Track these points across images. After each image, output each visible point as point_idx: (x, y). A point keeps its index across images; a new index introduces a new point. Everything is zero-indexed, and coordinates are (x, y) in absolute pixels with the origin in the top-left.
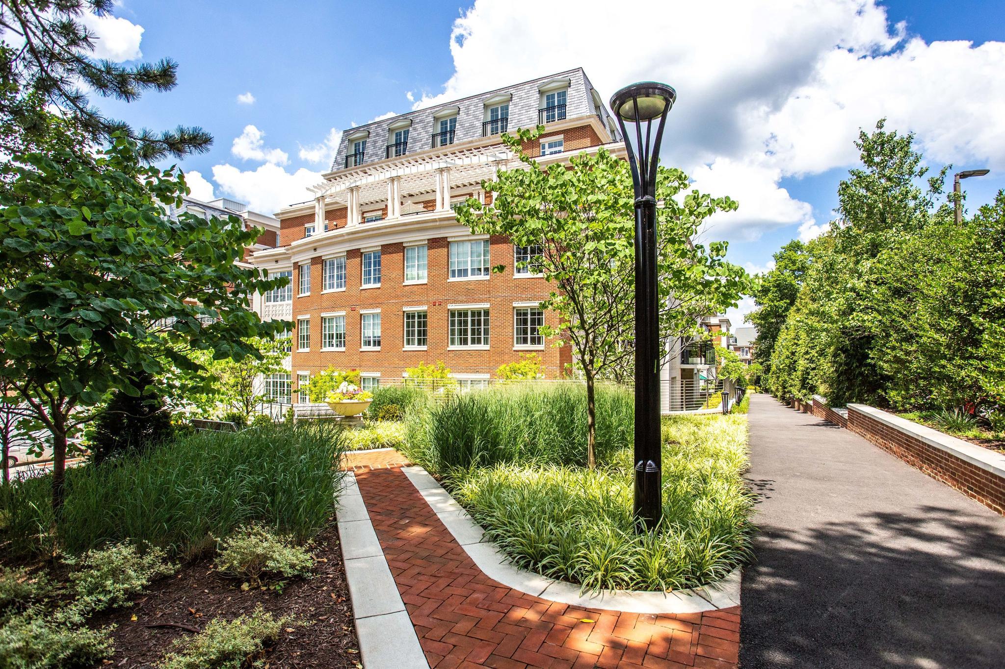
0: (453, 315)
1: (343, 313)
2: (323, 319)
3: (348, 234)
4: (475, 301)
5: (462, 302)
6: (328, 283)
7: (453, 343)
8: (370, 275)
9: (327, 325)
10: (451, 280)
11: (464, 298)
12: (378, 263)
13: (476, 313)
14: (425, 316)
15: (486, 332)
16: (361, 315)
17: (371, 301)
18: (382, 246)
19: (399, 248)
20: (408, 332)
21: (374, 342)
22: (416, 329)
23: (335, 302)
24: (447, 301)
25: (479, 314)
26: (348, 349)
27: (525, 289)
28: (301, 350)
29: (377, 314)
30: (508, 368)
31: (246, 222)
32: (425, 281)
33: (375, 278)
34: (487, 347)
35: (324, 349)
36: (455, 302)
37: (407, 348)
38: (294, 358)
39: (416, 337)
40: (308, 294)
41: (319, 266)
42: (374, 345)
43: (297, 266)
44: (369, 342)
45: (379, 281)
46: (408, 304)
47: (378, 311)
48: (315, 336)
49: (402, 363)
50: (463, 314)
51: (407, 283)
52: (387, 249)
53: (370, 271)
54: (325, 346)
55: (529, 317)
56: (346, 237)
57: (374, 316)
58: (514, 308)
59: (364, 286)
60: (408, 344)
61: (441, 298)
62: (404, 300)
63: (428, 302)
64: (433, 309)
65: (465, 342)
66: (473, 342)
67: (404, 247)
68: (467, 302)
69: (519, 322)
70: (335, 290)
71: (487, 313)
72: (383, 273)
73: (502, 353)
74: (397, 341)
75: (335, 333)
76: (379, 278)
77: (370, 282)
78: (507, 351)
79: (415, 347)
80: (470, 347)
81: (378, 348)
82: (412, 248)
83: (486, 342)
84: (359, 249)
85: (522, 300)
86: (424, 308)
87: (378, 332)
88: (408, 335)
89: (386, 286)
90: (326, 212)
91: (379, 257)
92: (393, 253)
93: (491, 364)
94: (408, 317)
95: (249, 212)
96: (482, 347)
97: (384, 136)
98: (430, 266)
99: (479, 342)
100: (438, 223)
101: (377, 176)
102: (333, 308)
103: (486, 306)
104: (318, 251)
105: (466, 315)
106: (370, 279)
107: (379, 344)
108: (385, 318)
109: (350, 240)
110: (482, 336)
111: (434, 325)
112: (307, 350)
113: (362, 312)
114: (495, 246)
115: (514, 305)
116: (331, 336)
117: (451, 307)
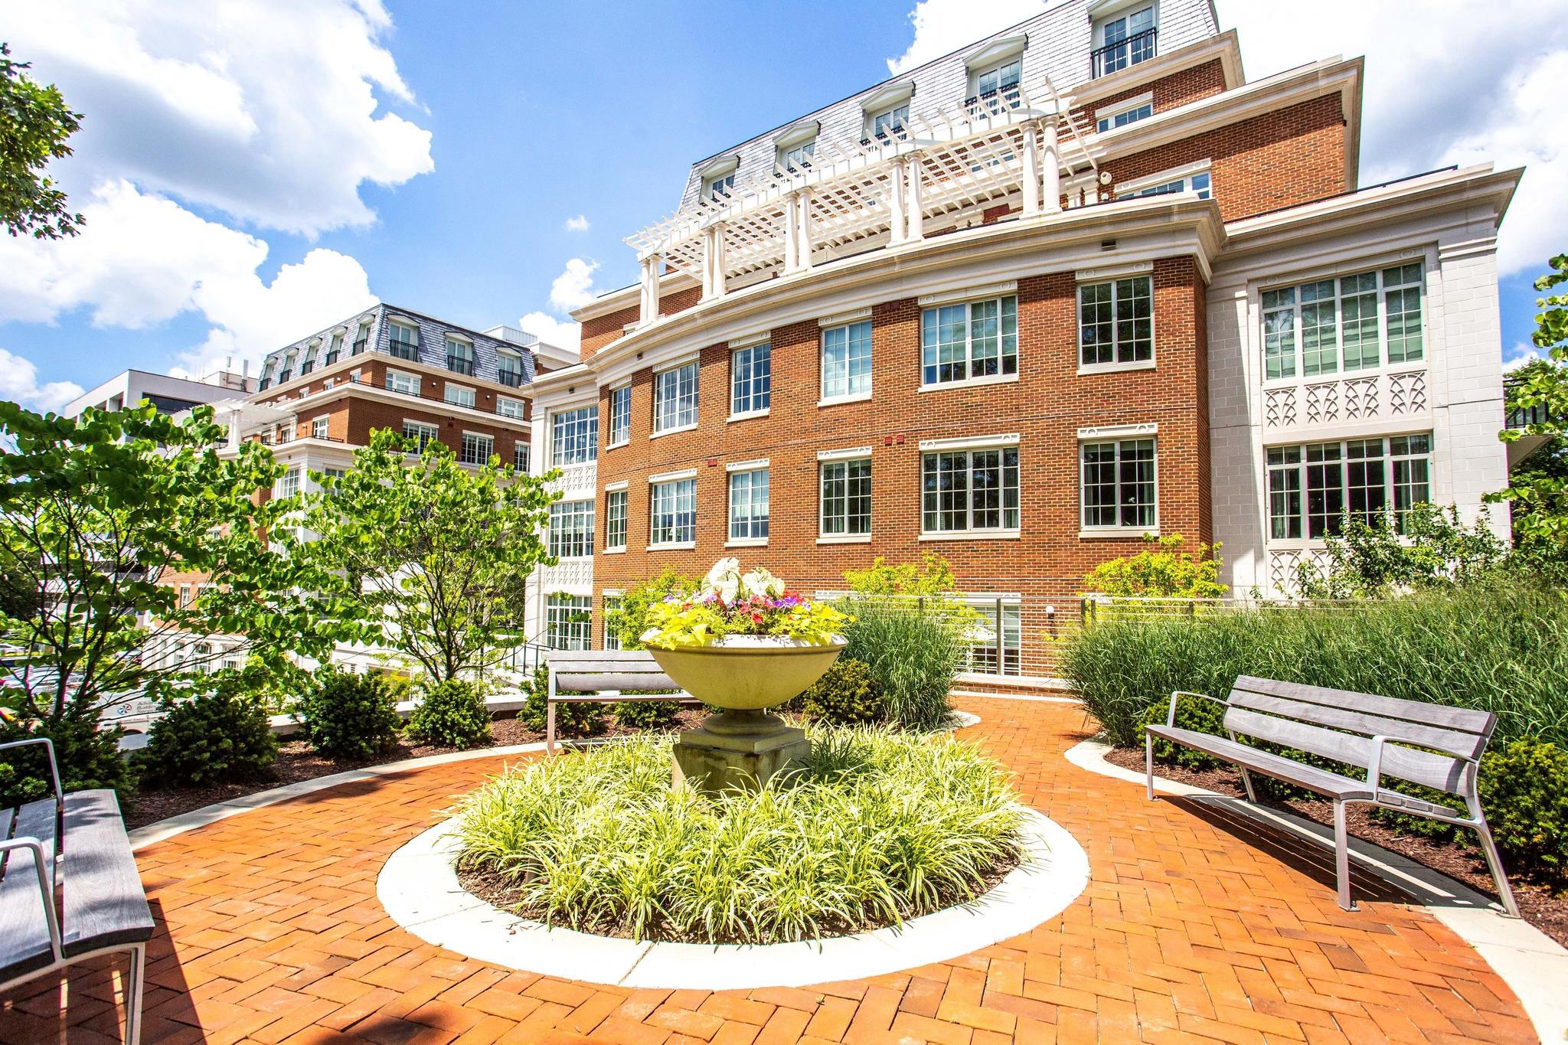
0: (930, 464)
1: (692, 473)
2: (652, 488)
3: (705, 314)
4: (982, 431)
5: (952, 434)
6: (662, 416)
7: (930, 525)
8: (747, 392)
9: (660, 498)
10: (926, 388)
11: (957, 425)
12: (763, 367)
13: (985, 460)
14: (867, 469)
15: (1011, 499)
16: (728, 474)
17: (749, 445)
18: (773, 331)
19: (809, 331)
20: (828, 504)
21: (755, 527)
22: (846, 497)
23: (677, 453)
24: (918, 435)
25: (993, 460)
26: (699, 545)
27: (1108, 398)
28: (610, 550)
29: (762, 470)
30: (1128, 568)
31: (536, 360)
32: (867, 395)
33: (757, 399)
34: (1015, 533)
35: (654, 547)
36: (936, 434)
37: (825, 538)
38: (597, 565)
39: (846, 515)
40: (626, 442)
41: (647, 386)
42: (755, 534)
43: (606, 392)
44: (745, 527)
45: (767, 404)
46: (828, 445)
47: (764, 463)
48: (636, 520)
49: (815, 569)
50: (954, 461)
51: (825, 402)
52: (782, 336)
53: (747, 385)
54: (656, 541)
55: (1118, 461)
56: (700, 322)
57: (755, 474)
58: (1080, 442)
59: (735, 417)
60: (828, 529)
61: (902, 427)
62: (820, 437)
63: (872, 439)
64: (885, 452)
65: (961, 523)
66: (979, 522)
67: (820, 329)
68: (965, 433)
69: (1092, 474)
70: (677, 429)
71: (1011, 455)
72: (774, 385)
73: (1053, 545)
74: (804, 525)
75: (674, 513)
76: (767, 398)
77: (746, 408)
78: (1063, 539)
79: (845, 536)
80: (971, 532)
81: (763, 541)
82: (839, 330)
83: (1010, 524)
84: (726, 343)
85: (1101, 422)
86: (865, 452)
87: (763, 509)
88: (828, 511)
89: (780, 412)
90: (661, 300)
91: (767, 355)
92: (797, 342)
93: (1025, 571)
94: (829, 473)
95: (541, 344)
96: (1000, 532)
97: (766, 161)
98: (878, 365)
99: (993, 520)
100: (897, 269)
101: (762, 196)
102: (672, 465)
103: (1012, 439)
104: (645, 357)
105: (960, 463)
106: (746, 401)
107: (765, 533)
108: (778, 476)
109: (708, 328)
110: (1001, 508)
111: (888, 488)
112: (621, 548)
113: (731, 467)
114: (1033, 307)
115: (1081, 435)
116: (668, 521)
117: (926, 446)
